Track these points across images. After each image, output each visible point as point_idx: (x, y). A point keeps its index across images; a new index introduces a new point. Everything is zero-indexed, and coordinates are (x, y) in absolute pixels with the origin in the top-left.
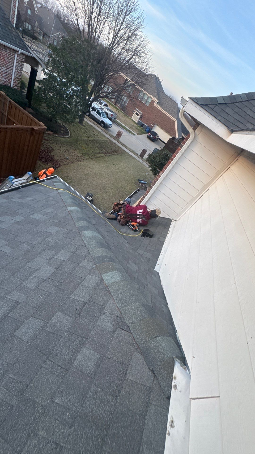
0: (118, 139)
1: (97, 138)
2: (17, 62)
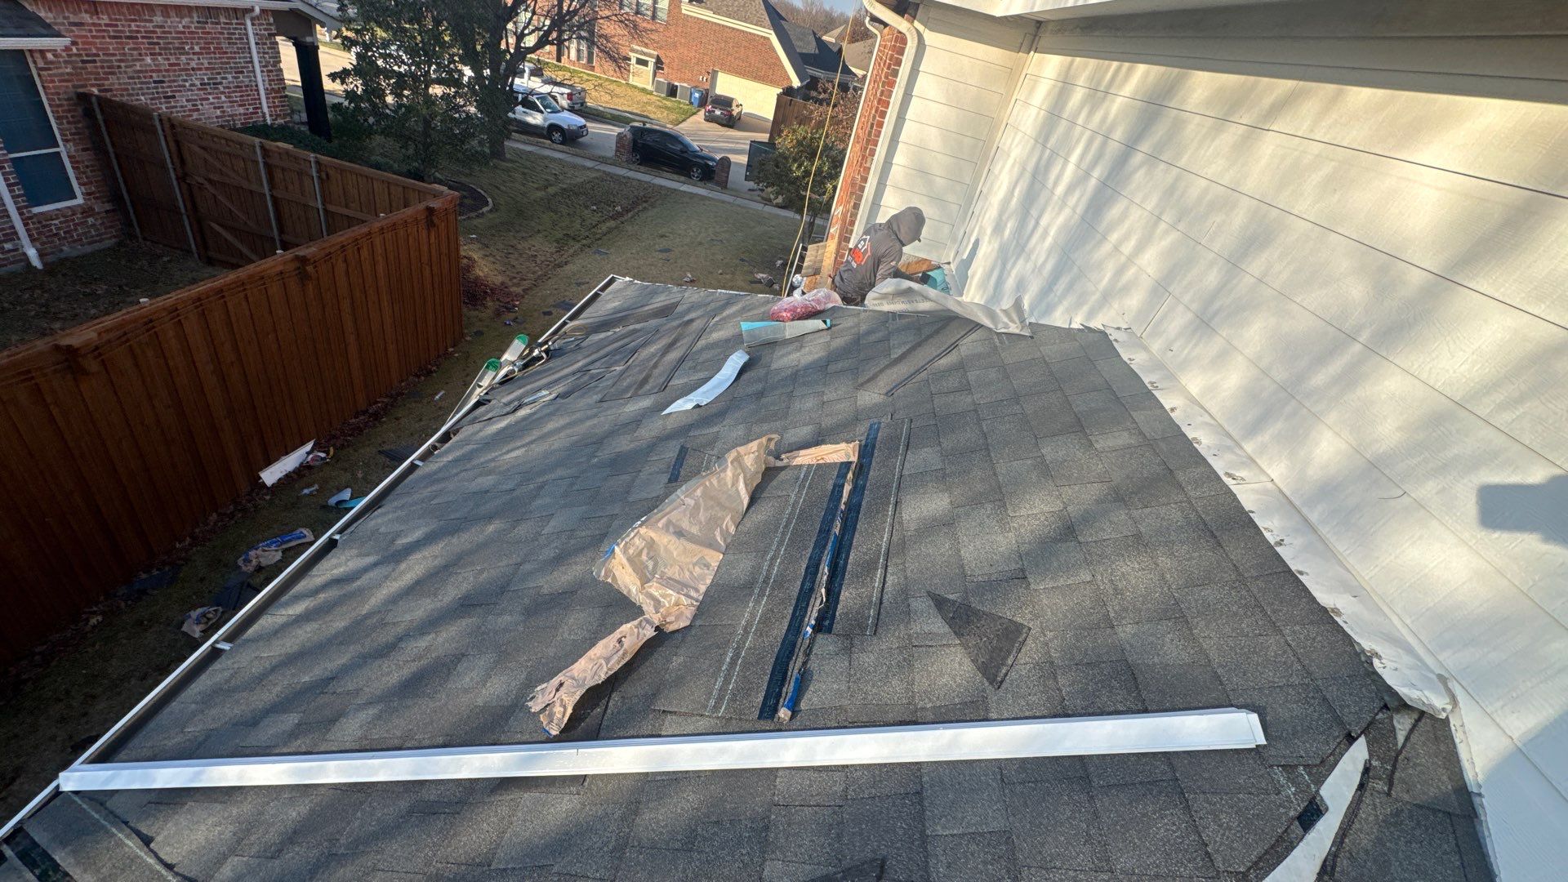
0: (628, 161)
1: (568, 182)
2: (257, 44)
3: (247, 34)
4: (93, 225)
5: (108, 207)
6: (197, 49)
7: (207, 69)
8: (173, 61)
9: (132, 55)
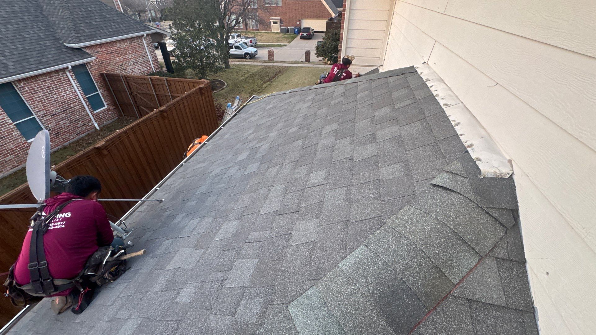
0: (273, 60)
1: (252, 72)
2: (147, 46)
3: (144, 44)
4: (111, 114)
5: (114, 107)
6: (130, 52)
7: (134, 58)
8: (124, 58)
9: (113, 58)
